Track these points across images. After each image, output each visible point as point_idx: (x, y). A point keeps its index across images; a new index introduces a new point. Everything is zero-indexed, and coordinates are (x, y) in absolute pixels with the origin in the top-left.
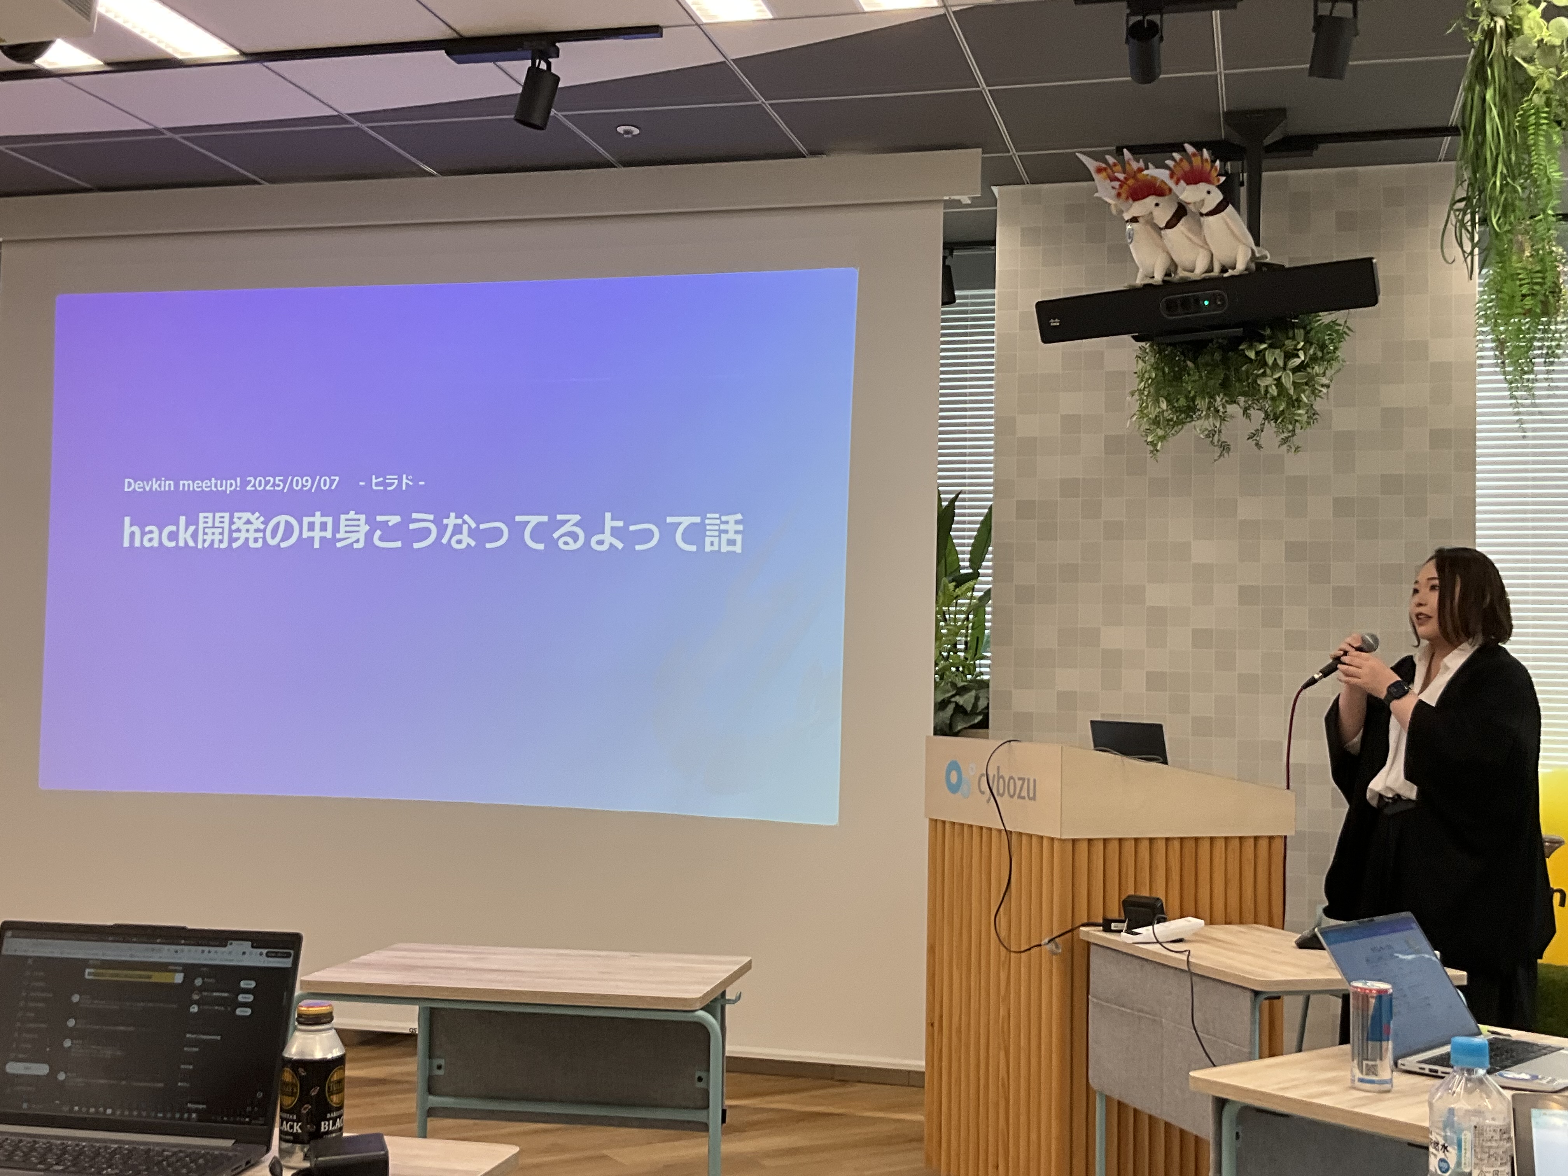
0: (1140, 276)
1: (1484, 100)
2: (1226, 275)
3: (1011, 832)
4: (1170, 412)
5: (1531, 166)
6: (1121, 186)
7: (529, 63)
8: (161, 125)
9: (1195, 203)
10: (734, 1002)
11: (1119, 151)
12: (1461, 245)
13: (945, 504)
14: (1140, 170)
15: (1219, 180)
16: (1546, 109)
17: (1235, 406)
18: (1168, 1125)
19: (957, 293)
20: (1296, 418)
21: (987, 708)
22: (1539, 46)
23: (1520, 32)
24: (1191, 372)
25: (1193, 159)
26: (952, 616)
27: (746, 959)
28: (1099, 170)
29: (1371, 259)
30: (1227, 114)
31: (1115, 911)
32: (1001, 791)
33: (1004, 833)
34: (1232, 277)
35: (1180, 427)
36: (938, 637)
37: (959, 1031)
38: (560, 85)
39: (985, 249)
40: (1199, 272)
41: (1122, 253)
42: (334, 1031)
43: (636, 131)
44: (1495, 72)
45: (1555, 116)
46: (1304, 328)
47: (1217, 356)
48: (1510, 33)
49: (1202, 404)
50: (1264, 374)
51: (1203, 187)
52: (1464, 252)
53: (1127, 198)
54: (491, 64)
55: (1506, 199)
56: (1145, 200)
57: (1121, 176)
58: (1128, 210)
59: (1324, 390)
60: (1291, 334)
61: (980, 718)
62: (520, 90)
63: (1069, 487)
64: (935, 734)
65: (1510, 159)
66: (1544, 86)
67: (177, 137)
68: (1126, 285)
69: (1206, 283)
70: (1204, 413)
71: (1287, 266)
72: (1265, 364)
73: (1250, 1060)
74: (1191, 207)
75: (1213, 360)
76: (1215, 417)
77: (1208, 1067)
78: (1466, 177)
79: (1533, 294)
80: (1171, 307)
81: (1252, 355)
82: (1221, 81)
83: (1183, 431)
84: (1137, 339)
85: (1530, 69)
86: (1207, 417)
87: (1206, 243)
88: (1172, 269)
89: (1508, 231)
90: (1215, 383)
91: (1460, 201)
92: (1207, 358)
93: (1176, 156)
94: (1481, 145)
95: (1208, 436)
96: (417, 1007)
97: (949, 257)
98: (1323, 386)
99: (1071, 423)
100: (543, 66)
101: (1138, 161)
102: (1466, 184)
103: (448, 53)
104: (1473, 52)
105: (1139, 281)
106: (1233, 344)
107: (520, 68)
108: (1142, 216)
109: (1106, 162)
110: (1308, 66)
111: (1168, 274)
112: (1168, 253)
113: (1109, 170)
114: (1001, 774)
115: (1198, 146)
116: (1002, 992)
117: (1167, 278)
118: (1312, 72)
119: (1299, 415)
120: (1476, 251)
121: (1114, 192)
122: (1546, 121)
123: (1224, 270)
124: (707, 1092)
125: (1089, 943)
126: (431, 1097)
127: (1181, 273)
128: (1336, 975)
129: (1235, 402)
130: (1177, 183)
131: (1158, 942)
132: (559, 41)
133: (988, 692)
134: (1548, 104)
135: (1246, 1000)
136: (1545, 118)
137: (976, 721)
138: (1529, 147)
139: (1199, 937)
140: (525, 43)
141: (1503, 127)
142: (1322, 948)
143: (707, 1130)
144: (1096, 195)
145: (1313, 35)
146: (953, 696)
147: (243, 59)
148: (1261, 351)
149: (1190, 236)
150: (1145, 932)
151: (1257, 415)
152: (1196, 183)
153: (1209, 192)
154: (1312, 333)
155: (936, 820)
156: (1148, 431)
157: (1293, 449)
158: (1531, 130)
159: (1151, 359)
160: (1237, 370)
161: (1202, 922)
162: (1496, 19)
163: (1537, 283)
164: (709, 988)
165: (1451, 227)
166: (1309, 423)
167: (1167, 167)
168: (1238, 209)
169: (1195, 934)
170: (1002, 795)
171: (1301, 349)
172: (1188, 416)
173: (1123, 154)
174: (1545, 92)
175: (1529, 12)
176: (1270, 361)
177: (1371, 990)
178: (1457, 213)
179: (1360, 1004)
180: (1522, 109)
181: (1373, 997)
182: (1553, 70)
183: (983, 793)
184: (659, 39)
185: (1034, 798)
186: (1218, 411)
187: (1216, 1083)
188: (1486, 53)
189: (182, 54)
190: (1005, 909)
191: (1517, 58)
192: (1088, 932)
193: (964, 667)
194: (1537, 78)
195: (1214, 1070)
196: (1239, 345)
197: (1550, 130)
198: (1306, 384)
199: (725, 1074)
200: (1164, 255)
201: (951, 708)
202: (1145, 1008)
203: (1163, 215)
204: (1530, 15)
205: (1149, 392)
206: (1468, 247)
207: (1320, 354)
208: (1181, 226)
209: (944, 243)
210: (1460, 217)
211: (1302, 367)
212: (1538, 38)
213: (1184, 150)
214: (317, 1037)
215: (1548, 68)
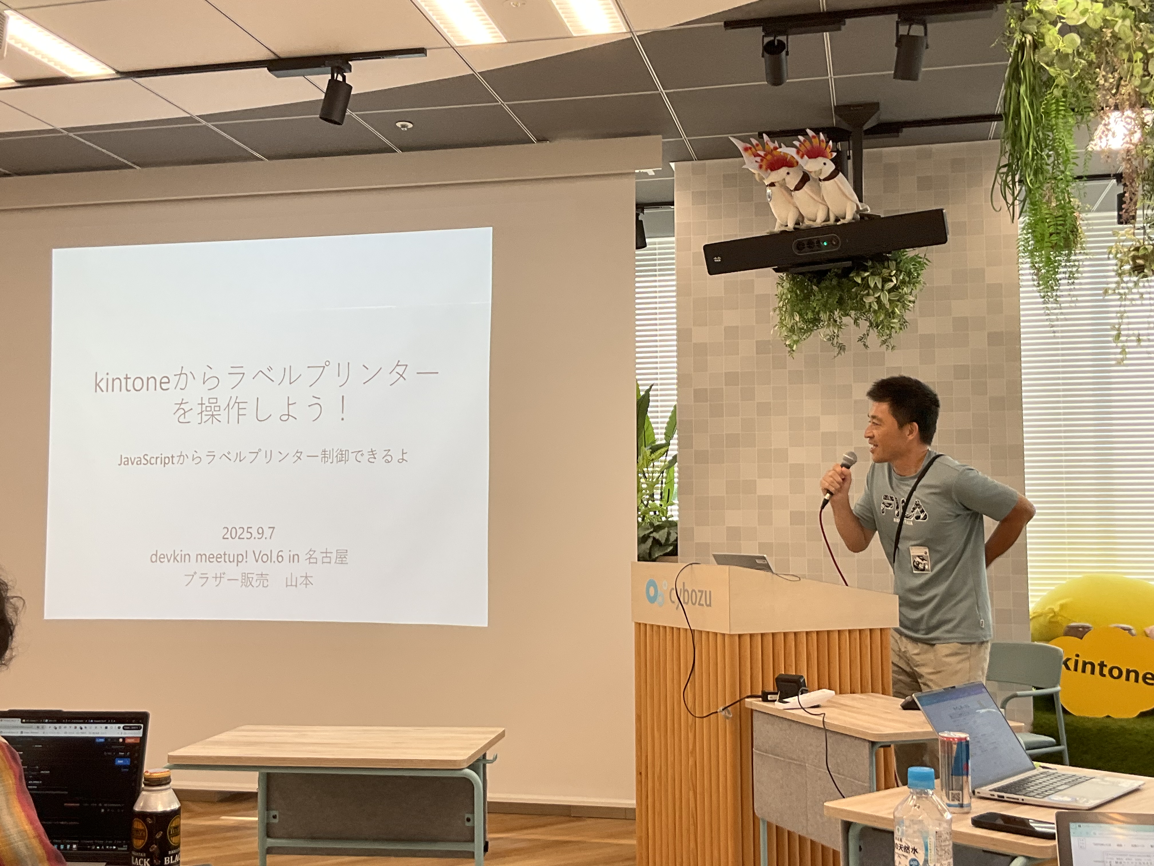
0: (777, 225)
1: (1019, 93)
2: (838, 223)
3: (694, 630)
4: (801, 322)
5: (1054, 140)
6: (762, 160)
7: (329, 77)
8: (59, 126)
9: (815, 172)
10: (492, 762)
11: (760, 135)
12: (1005, 198)
13: (642, 393)
14: (776, 149)
15: (832, 155)
16: (1064, 100)
17: (848, 317)
18: (812, 842)
19: (647, 240)
20: (892, 325)
21: (676, 540)
22: (1057, 54)
23: (1043, 44)
24: (816, 293)
25: (813, 140)
26: (651, 475)
27: (500, 730)
28: (746, 149)
29: (942, 210)
30: (837, 108)
31: (771, 687)
32: (686, 601)
33: (689, 632)
34: (844, 224)
35: (809, 333)
36: (639, 490)
37: (660, 777)
38: (352, 93)
39: (666, 208)
40: (819, 222)
41: (764, 209)
42: (172, 790)
43: (410, 126)
44: (1026, 74)
45: (1069, 105)
46: (896, 260)
47: (834, 282)
48: (1036, 45)
49: (824, 316)
50: (868, 294)
51: (821, 160)
52: (1007, 203)
53: (766, 169)
54: (302, 78)
55: (1036, 165)
56: (779, 171)
57: (762, 153)
58: (767, 177)
59: (911, 305)
60: (886, 264)
61: (671, 548)
62: (323, 96)
63: (732, 378)
64: (639, 560)
65: (1039, 136)
66: (1061, 82)
67: (71, 134)
68: (768, 231)
69: (825, 230)
70: (826, 323)
71: (882, 216)
72: (869, 287)
73: (870, 792)
74: (813, 175)
75: (831, 284)
76: (834, 326)
77: (840, 798)
78: (1007, 150)
79: (1058, 233)
80: (800, 246)
81: (859, 281)
82: (832, 84)
83: (812, 336)
84: (777, 270)
85: (1051, 70)
86: (828, 325)
87: (823, 199)
88: (800, 219)
89: (1039, 187)
90: (833, 301)
91: (1005, 166)
92: (827, 283)
93: (801, 138)
94: (1017, 127)
95: (829, 340)
96: (258, 773)
97: (641, 214)
98: (910, 302)
99: (731, 332)
100: (340, 78)
101: (774, 143)
102: (1007, 155)
103: (270, 70)
104: (1011, 59)
105: (777, 229)
106: (846, 273)
107: (323, 80)
108: (778, 182)
109: (750, 143)
110: (893, 72)
111: (797, 223)
112: (797, 208)
113: (753, 149)
114: (686, 588)
115: (817, 131)
116: (691, 747)
117: (797, 226)
118: (895, 76)
119: (893, 323)
120: (1017, 202)
121: (757, 165)
122: (1063, 108)
123: (837, 220)
124: (473, 828)
125: (752, 710)
126: (269, 840)
127: (807, 223)
128: (930, 729)
129: (848, 315)
130: (802, 157)
131: (802, 708)
132: (351, 60)
133: (677, 529)
134: (1065, 96)
135: (866, 749)
136: (1062, 106)
137: (669, 550)
138: (1052, 126)
139: (831, 704)
140: (327, 62)
141: (1033, 113)
142: (919, 709)
143: (473, 857)
144: (744, 167)
145: (896, 49)
146: (652, 532)
147: (119, 76)
148: (865, 278)
149: (811, 194)
150: (792, 701)
151: (864, 324)
152: (816, 157)
153: (825, 164)
154: (902, 264)
155: (640, 624)
156: (787, 337)
157: (891, 347)
158: (1053, 114)
159: (787, 285)
160: (849, 291)
161: (833, 692)
162: (1025, 35)
163: (1060, 225)
164: (473, 752)
165: (997, 186)
166: (901, 329)
167: (794, 146)
168: (846, 176)
169: (829, 701)
170: (687, 603)
171: (894, 275)
172: (815, 325)
173: (763, 138)
174: (1062, 87)
175: (1049, 30)
176: (872, 286)
177: (953, 739)
178: (1002, 175)
179: (946, 749)
180: (1046, 99)
181: (955, 744)
182: (1068, 71)
183: (673, 602)
184: (425, 58)
185: (710, 605)
186: (836, 321)
187: (842, 810)
188: (1019, 61)
189: (73, 73)
190: (690, 686)
191: (1042, 64)
192: (751, 703)
193: (659, 511)
194: (1056, 77)
195: (843, 800)
196: (850, 273)
197: (1067, 114)
198: (898, 301)
199: (487, 815)
200: (795, 210)
201: (650, 542)
202: (794, 757)
203: (793, 181)
204: (1050, 32)
205: (786, 309)
206: (1010, 199)
207: (907, 279)
208: (806, 188)
209: (637, 205)
210: (1004, 178)
211: (895, 288)
212: (1056, 48)
213: (807, 134)
214: (159, 795)
215: (1063, 69)
